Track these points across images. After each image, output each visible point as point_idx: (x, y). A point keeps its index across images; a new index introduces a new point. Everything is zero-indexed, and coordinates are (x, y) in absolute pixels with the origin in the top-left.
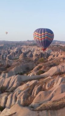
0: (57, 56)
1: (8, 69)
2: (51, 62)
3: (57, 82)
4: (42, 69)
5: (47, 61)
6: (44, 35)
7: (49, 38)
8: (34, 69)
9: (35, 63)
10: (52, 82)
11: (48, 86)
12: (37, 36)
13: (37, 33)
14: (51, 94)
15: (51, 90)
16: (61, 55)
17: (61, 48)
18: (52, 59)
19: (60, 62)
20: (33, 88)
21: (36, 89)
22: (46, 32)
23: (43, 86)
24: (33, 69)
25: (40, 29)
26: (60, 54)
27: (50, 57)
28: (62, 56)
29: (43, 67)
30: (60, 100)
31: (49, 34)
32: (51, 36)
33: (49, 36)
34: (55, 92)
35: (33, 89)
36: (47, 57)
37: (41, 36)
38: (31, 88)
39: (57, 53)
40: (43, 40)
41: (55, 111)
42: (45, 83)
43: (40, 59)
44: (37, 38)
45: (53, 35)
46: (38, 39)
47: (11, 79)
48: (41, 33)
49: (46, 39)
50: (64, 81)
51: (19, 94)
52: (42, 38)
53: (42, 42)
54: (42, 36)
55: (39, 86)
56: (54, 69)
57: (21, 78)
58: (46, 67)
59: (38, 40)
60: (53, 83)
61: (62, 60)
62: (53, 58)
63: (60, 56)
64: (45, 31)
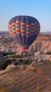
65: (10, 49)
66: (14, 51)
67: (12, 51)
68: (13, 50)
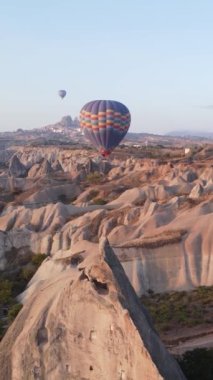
0: (131, 169)
1: (18, 198)
2: (118, 182)
3: (147, 211)
4: (99, 197)
5: (108, 181)
6: (105, 116)
7: (116, 124)
8: (79, 199)
9: (78, 184)
10: (135, 212)
11: (128, 219)
12: (87, 119)
13: (87, 113)
14: (137, 230)
15: (135, 225)
16: (142, 165)
17: (131, 152)
18: (118, 177)
19: (141, 182)
20: (99, 224)
21: (105, 224)
22: (108, 111)
23: (119, 219)
24: (75, 199)
25: (93, 103)
26: (138, 165)
27: (113, 173)
28: (144, 168)
29: (102, 193)
30: (156, 236)
31: (116, 114)
32: (124, 120)
33: (116, 119)
34: (145, 226)
35: (98, 226)
36: (106, 173)
37: (97, 119)
38: (96, 224)
39: (131, 162)
40: (101, 129)
41: (151, 250)
42: (123, 214)
43: (90, 176)
44: (88, 124)
45: (129, 117)
46: (90, 127)
47: (44, 212)
48: (105, 110)
49: (108, 127)
50: (159, 209)
51: (73, 233)
52: (100, 124)
53: (99, 135)
54: (100, 119)
55: (110, 220)
56: (132, 194)
57: (66, 210)
58: (109, 193)
59: (89, 129)
60: (137, 214)
61: (144, 178)
62: (121, 174)
63: (138, 168)
64: (108, 106)
65: (151, 267)
66: (188, 279)
67: (164, 280)
68: (174, 274)
